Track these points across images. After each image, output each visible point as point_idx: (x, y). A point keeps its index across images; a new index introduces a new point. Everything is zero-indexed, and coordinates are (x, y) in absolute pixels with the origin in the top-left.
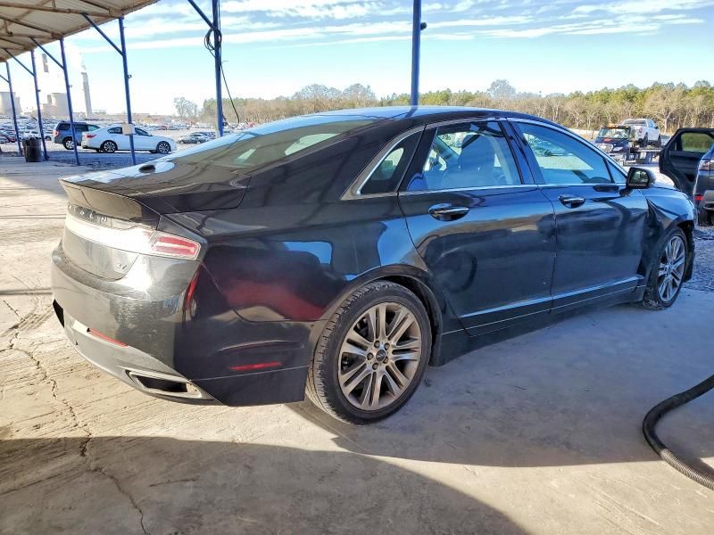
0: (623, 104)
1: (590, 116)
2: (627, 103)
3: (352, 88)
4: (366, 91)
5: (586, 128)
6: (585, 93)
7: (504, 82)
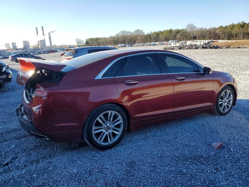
0: (240, 29)
1: (227, 35)
2: (241, 29)
3: (136, 31)
4: (141, 31)
5: (225, 40)
6: (224, 26)
7: (192, 24)
